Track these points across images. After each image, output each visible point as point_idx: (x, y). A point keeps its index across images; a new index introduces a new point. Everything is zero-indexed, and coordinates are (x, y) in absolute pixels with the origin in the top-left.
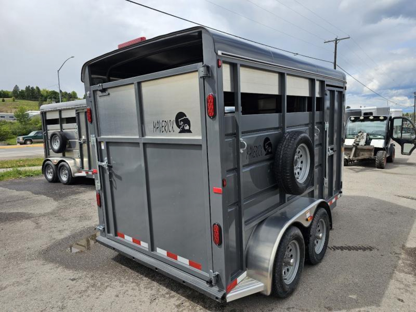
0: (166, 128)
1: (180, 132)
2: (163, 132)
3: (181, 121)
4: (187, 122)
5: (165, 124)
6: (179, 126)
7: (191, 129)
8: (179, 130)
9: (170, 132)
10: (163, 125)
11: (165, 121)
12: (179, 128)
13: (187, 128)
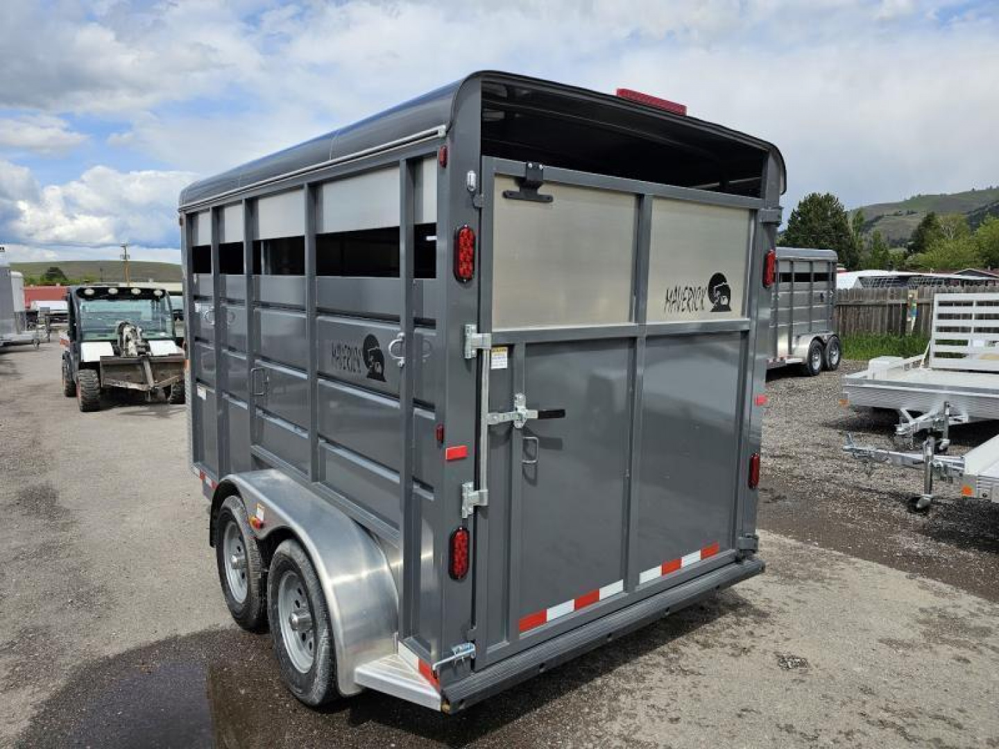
0: (691, 303)
1: (713, 310)
2: (683, 310)
3: (717, 289)
4: (726, 291)
5: (689, 294)
6: (712, 299)
7: (731, 306)
8: (711, 306)
9: (696, 310)
10: (686, 295)
11: (691, 289)
12: (713, 302)
13: (725, 302)
